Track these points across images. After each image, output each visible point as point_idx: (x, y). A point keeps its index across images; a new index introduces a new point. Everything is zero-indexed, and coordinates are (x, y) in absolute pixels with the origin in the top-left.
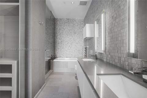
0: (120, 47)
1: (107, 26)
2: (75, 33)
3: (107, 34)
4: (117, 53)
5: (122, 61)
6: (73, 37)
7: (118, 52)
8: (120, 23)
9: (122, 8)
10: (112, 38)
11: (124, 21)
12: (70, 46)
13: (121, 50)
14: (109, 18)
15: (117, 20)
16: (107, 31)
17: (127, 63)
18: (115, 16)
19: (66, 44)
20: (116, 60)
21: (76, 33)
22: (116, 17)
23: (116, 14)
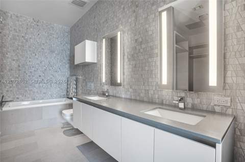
0: (148, 79)
1: (127, 50)
2: (52, 52)
3: (126, 60)
4: (144, 85)
5: (150, 95)
6: (47, 58)
7: (144, 83)
8: (148, 50)
9: (150, 34)
10: (135, 67)
11: (153, 49)
12: (40, 76)
13: (148, 82)
14: (130, 40)
15: (143, 46)
16: (126, 57)
17: (157, 96)
18: (140, 40)
19: (31, 72)
20: (141, 94)
21: (54, 52)
22: (141, 42)
23: (142, 38)
